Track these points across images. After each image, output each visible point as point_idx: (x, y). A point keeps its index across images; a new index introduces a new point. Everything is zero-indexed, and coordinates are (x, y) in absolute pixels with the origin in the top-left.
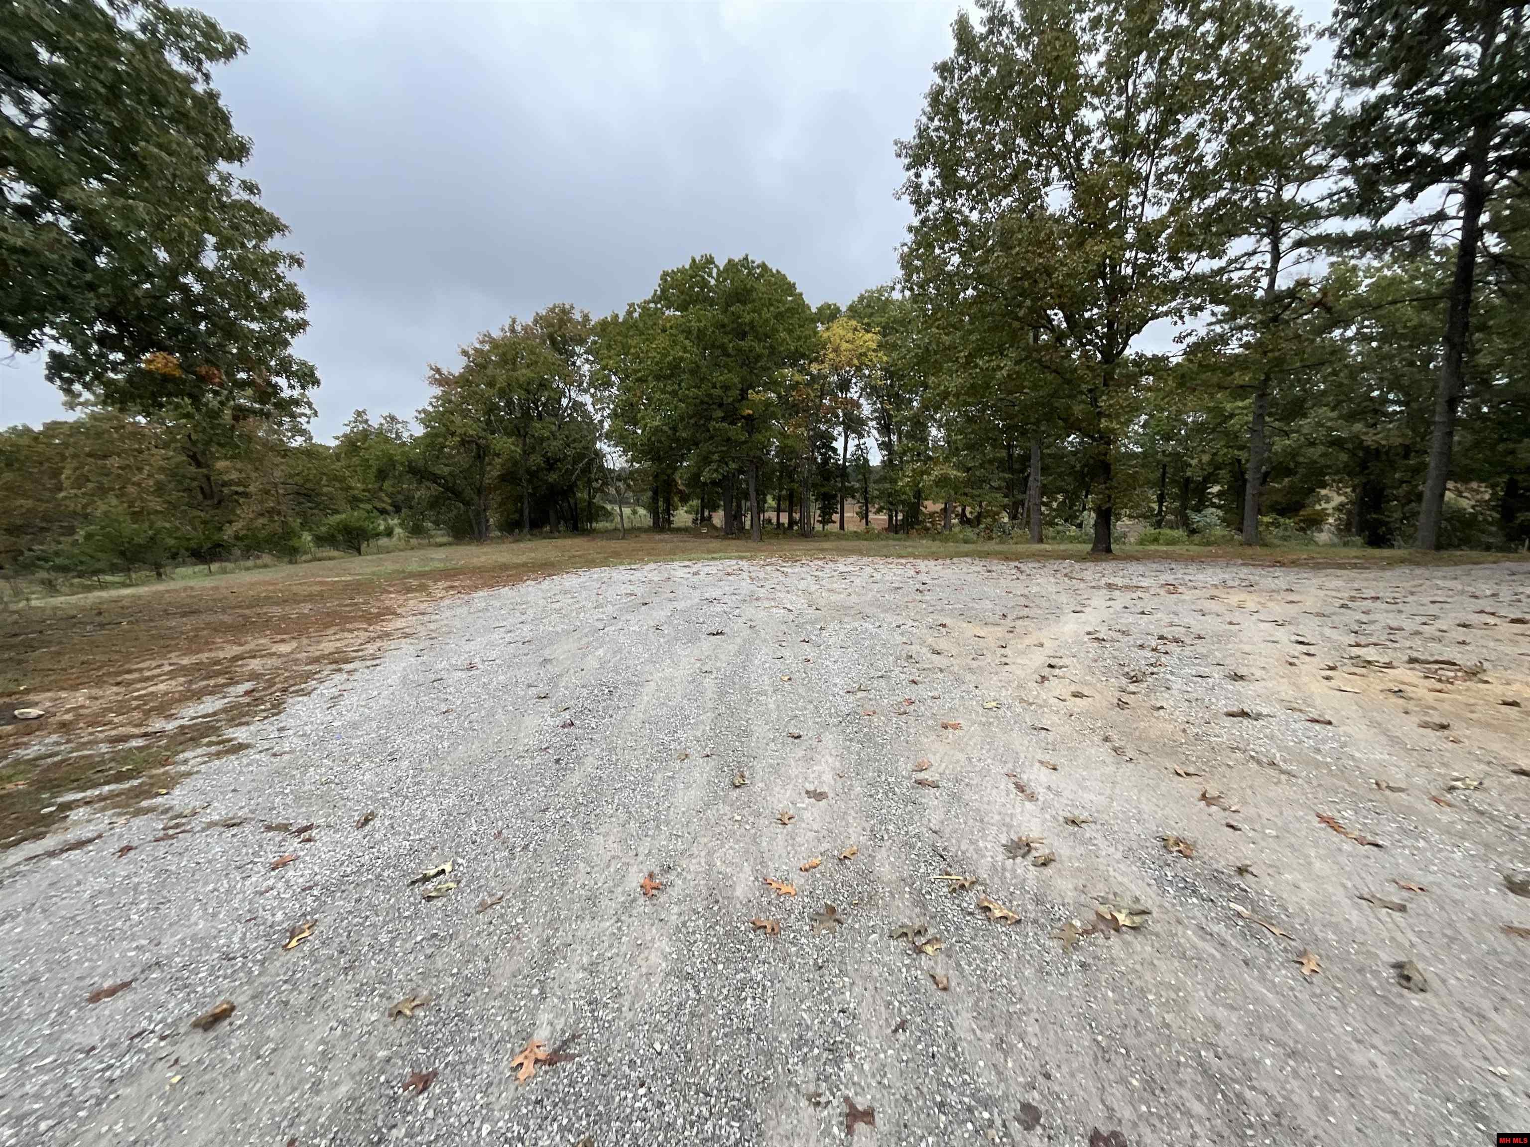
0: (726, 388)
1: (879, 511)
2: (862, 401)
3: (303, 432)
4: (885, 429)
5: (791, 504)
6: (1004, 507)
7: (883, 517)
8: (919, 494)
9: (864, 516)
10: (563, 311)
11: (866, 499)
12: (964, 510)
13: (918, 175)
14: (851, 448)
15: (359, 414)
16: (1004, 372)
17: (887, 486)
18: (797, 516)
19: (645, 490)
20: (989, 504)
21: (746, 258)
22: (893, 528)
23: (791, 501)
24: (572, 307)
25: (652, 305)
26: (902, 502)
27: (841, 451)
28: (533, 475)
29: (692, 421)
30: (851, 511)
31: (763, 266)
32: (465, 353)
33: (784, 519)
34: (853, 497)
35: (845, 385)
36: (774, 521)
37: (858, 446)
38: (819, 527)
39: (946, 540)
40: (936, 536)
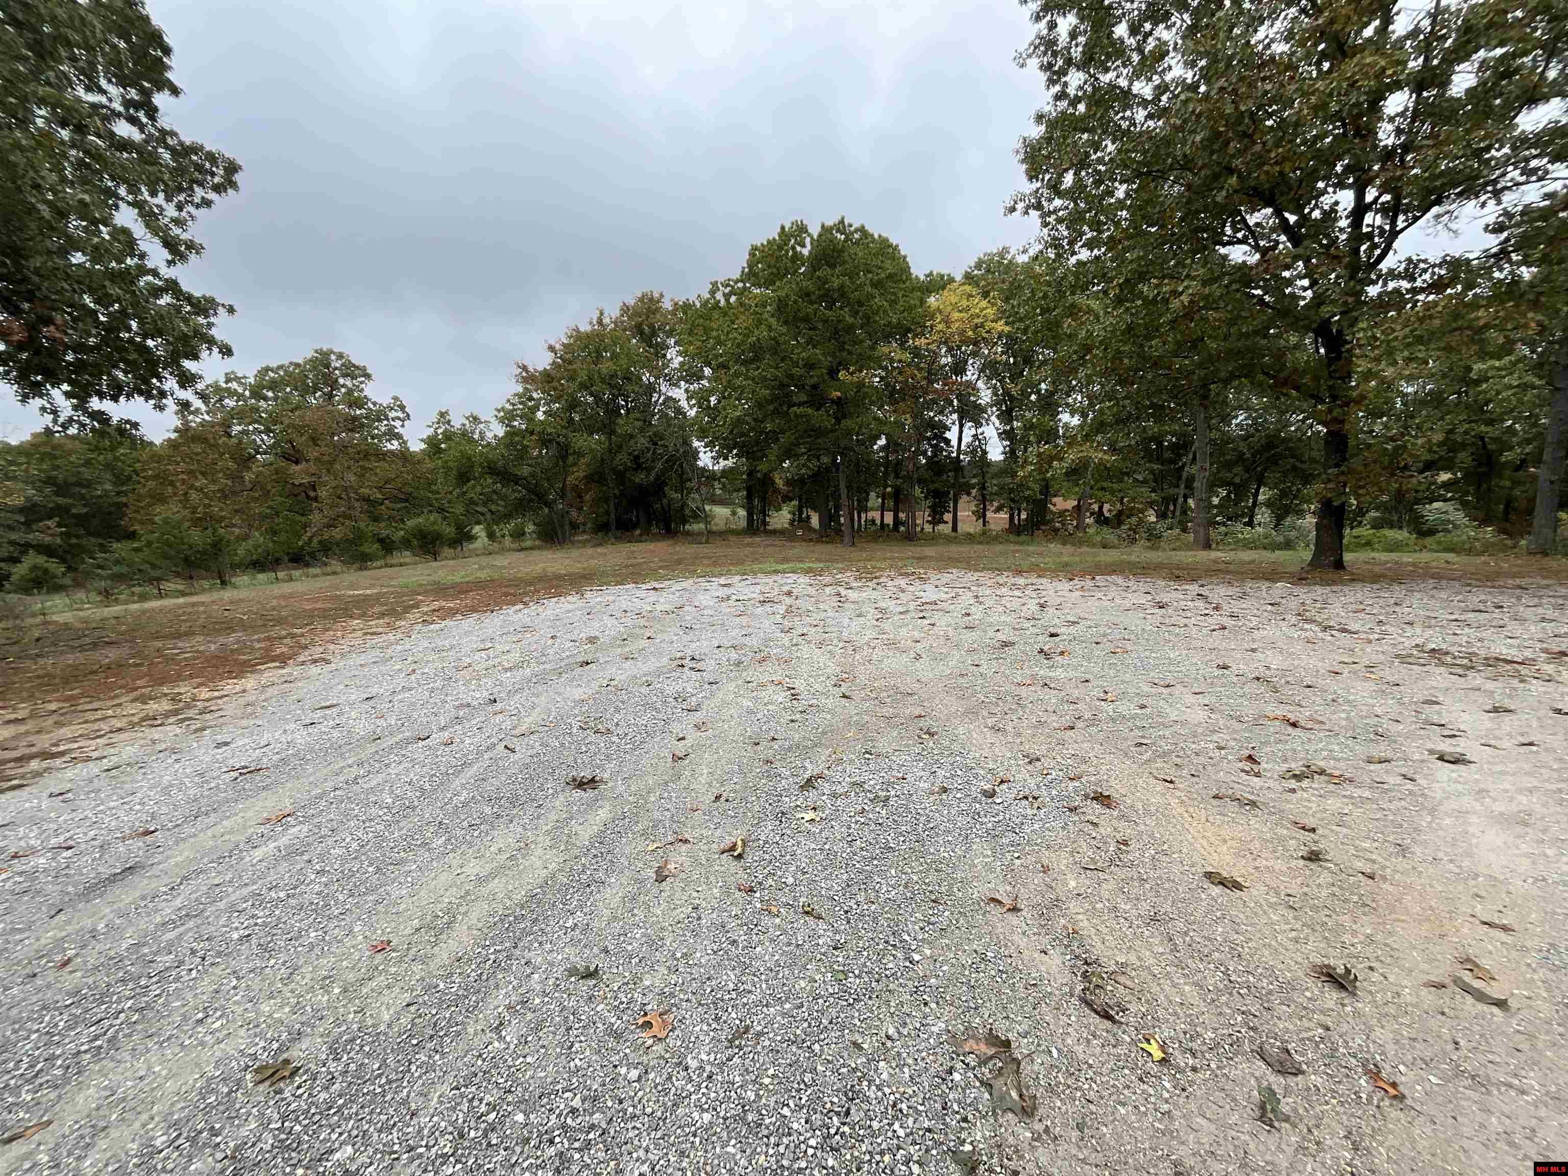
0: (810, 366)
1: (998, 510)
2: (980, 384)
3: (398, 437)
4: (1006, 416)
5: (897, 502)
6: (1151, 504)
7: (1004, 515)
8: (1047, 490)
9: (981, 515)
10: (651, 299)
11: (983, 496)
12: (1101, 508)
13: (1052, 26)
14: (967, 439)
15: (442, 415)
16: (1185, 298)
17: (1008, 480)
18: (902, 516)
19: (738, 490)
20: (1133, 500)
21: (842, 222)
22: (1015, 529)
23: (898, 499)
24: (662, 296)
25: (740, 285)
26: (1027, 499)
27: (954, 443)
28: (621, 476)
29: (771, 408)
30: (966, 510)
31: (862, 230)
32: (551, 348)
33: (889, 518)
34: (969, 494)
35: (959, 368)
36: (878, 522)
37: (975, 436)
38: (928, 528)
39: (1081, 543)
40: (1067, 538)
